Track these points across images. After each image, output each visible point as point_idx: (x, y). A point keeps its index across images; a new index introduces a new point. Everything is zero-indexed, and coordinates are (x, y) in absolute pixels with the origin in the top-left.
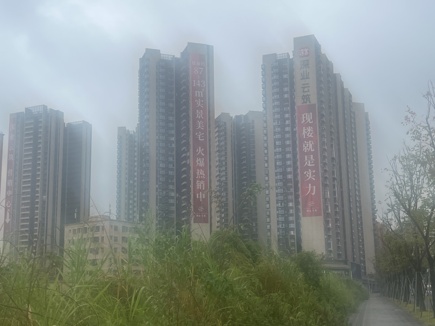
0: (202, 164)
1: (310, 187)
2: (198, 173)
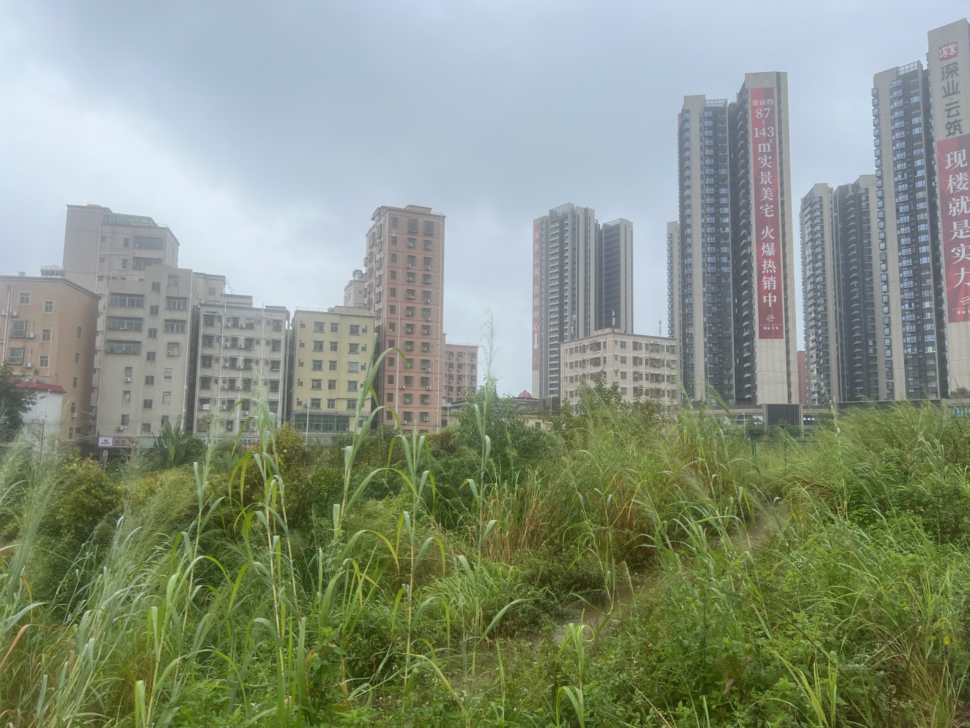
0: (771, 252)
1: (963, 273)
2: (765, 265)
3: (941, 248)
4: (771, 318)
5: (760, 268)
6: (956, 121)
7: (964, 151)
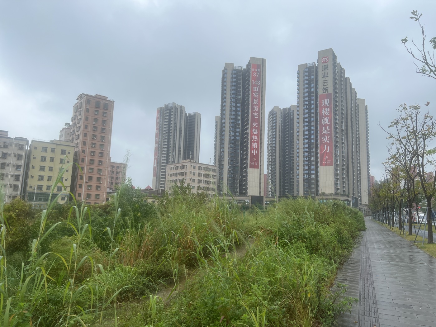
0: (256, 133)
1: (326, 147)
2: (253, 138)
3: (319, 136)
4: (254, 160)
5: (251, 139)
6: (326, 87)
7: (328, 99)
